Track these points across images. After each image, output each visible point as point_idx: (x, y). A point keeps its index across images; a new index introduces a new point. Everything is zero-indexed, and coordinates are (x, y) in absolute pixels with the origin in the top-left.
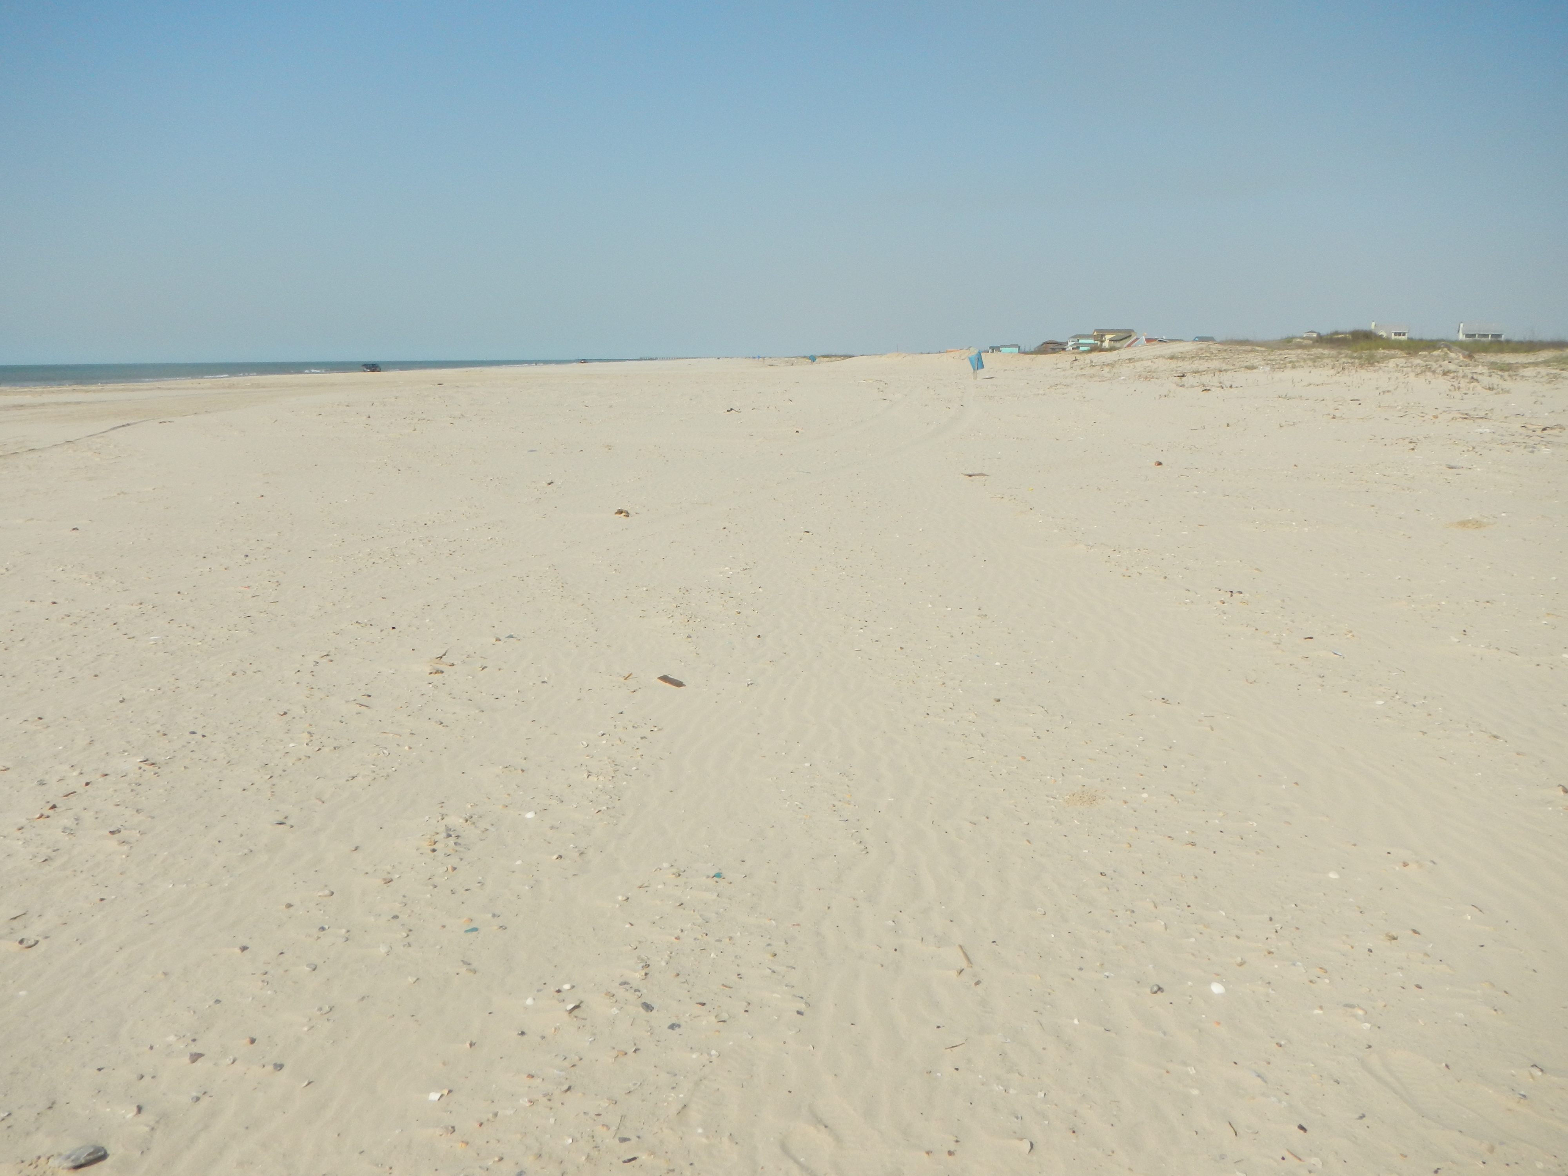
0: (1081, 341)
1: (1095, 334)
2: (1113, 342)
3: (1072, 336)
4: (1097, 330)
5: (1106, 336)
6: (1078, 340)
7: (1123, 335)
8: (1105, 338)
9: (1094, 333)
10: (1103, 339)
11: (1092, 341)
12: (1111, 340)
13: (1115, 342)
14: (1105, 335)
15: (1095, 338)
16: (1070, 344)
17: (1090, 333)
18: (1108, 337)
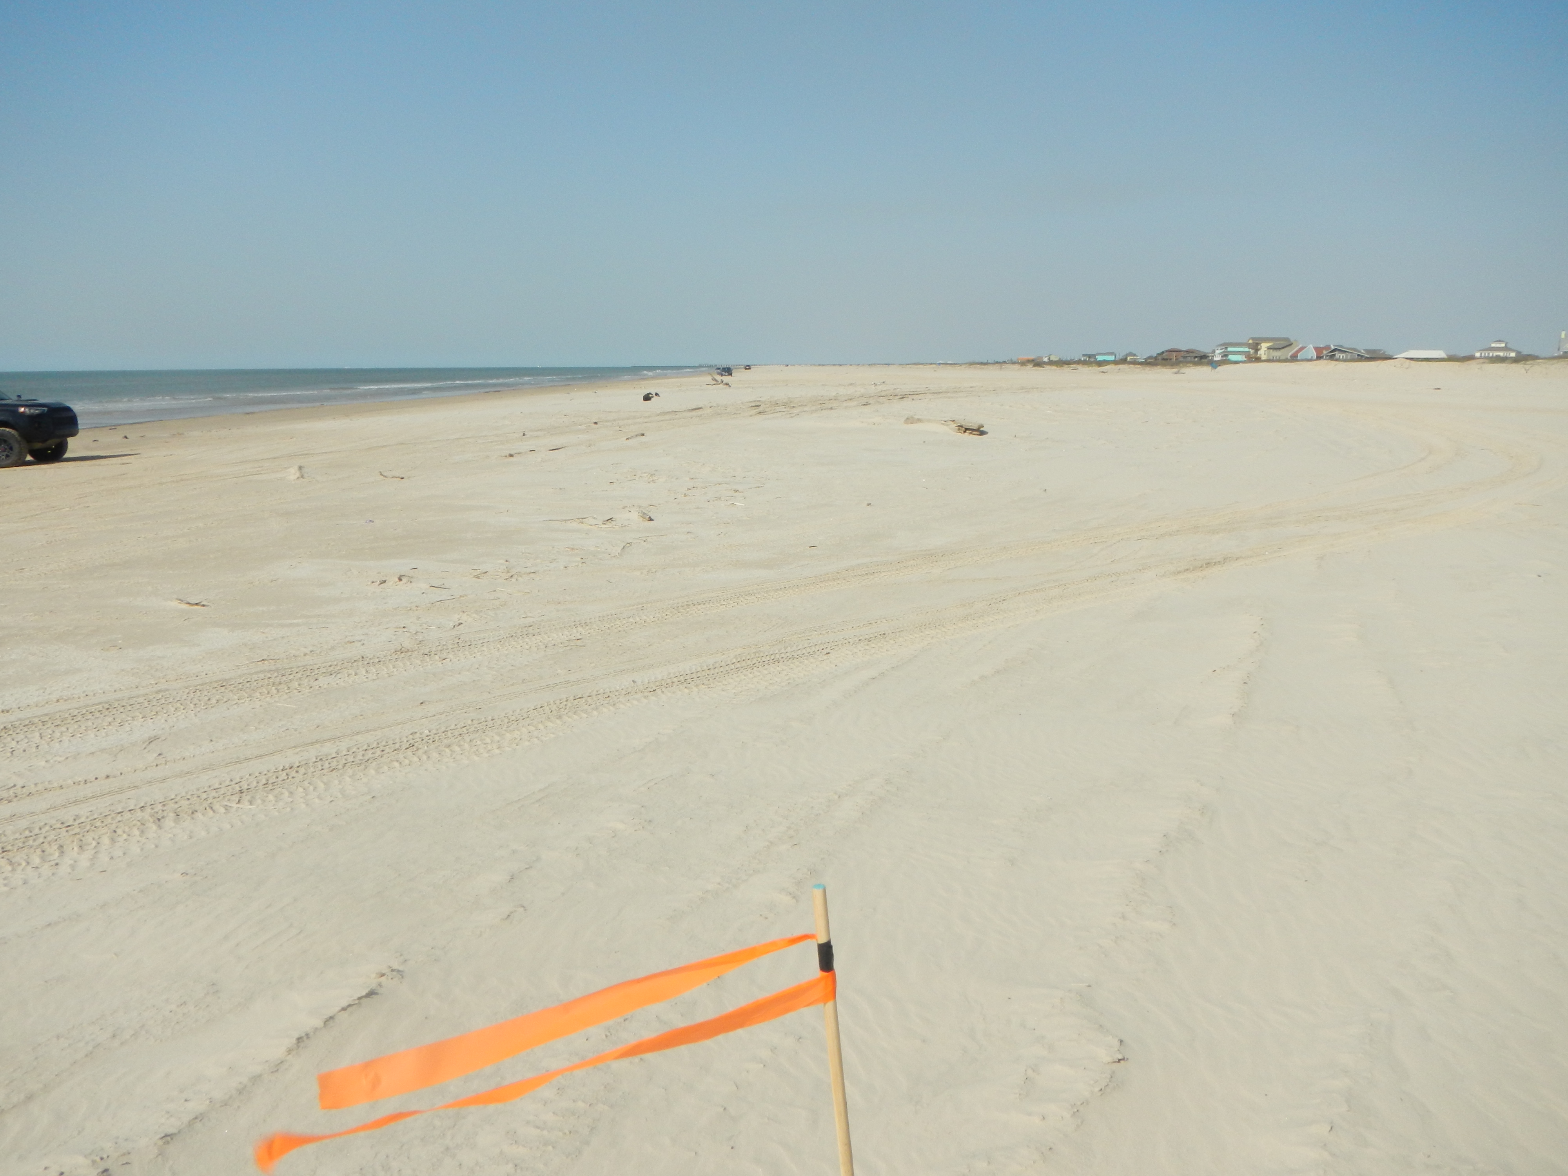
0: (1230, 349)
1: (1251, 341)
2: (1272, 350)
3: (1220, 343)
4: (1253, 339)
5: (1262, 345)
6: (1226, 348)
7: (1284, 343)
8: (1261, 346)
9: (1249, 341)
10: (1259, 347)
11: (1247, 349)
12: (1269, 348)
13: (1275, 350)
14: (1261, 343)
15: (1249, 346)
16: (1217, 352)
17: (1245, 341)
18: (1264, 346)
